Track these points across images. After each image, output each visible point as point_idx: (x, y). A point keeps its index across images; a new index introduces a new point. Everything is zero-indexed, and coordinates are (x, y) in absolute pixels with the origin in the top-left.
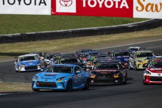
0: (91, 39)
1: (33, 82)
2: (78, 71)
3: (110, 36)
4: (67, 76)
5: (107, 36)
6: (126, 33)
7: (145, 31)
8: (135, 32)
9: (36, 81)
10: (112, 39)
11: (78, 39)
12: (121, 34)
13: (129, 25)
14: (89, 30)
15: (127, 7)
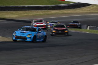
1: (13, 36)
2: (40, 31)
4: (33, 34)
7: (72, 9)
8: (65, 10)
9: (15, 35)
11: (31, 12)
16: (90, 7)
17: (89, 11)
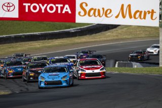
0: (33, 44)
3: (53, 41)
5: (50, 41)
6: (68, 38)
7: (88, 35)
8: (77, 37)
10: (54, 44)
11: (20, 44)
12: (63, 39)
13: (72, 30)
14: (31, 35)
15: (70, 12)
16: (117, 30)
17: (116, 38)
